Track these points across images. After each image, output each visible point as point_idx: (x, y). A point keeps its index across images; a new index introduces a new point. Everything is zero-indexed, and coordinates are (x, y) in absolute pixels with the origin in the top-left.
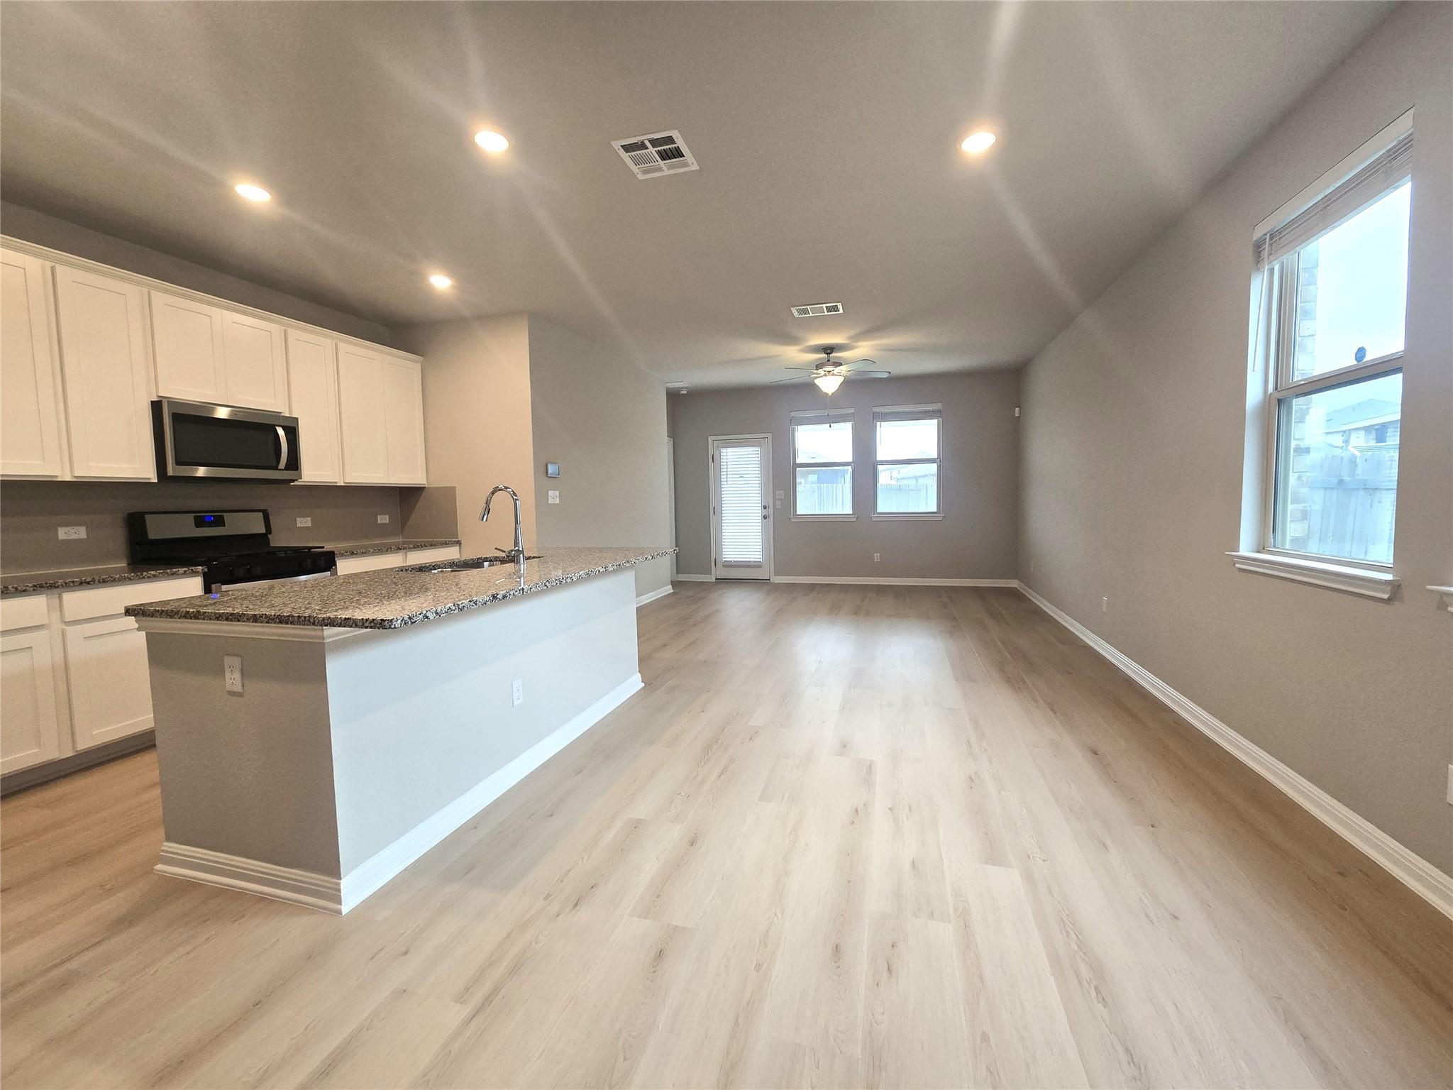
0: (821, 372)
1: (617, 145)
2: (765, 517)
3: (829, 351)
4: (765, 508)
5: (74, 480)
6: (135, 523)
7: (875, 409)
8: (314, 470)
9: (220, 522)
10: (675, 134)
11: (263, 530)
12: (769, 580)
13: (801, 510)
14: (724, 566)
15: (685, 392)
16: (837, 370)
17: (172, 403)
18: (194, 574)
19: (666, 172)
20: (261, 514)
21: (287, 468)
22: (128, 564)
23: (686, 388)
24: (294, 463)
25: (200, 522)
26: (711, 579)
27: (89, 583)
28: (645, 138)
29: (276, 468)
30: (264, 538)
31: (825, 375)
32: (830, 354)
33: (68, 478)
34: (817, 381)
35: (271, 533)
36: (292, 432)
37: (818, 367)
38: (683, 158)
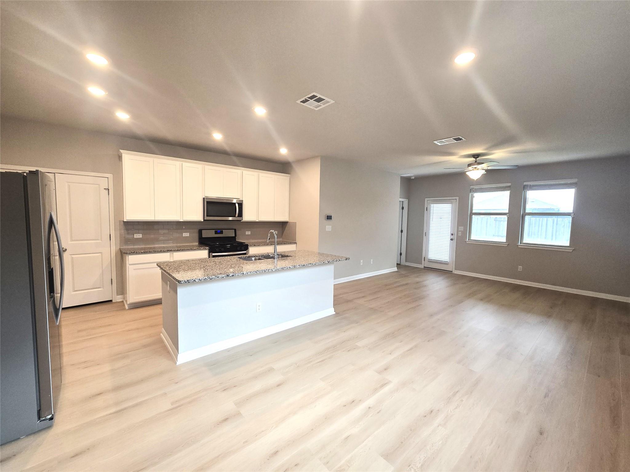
0: (470, 168)
1: (299, 102)
2: (452, 240)
3: (476, 157)
4: (452, 235)
5: (183, 221)
6: (200, 232)
7: (525, 183)
8: (248, 216)
9: (222, 233)
10: (315, 94)
11: (234, 235)
12: (452, 271)
13: (473, 237)
14: (428, 261)
15: (414, 178)
16: (479, 167)
17: (207, 198)
18: (206, 249)
19: (323, 106)
20: (234, 230)
21: (238, 217)
22: (199, 244)
23: (414, 176)
24: (240, 215)
25: (216, 233)
26: (422, 266)
27: (179, 250)
28: (306, 97)
29: (235, 216)
30: (234, 238)
31: (473, 170)
32: (477, 158)
33: (182, 221)
34: (467, 173)
35: (236, 236)
36: (241, 205)
37: (469, 165)
38: (325, 101)
